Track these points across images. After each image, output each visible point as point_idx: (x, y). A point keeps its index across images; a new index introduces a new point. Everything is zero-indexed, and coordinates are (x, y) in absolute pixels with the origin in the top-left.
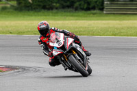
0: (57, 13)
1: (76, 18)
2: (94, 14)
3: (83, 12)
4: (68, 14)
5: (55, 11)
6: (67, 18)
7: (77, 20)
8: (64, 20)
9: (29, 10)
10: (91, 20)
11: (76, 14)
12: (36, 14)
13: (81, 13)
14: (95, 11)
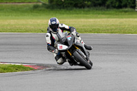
0: (89, 11)
1: (107, 16)
2: (126, 12)
3: (115, 9)
4: (100, 12)
5: (86, 9)
6: (99, 16)
7: (108, 18)
8: (95, 18)
9: (60, 9)
10: (122, 18)
11: (108, 12)
12: (68, 12)
13: (113, 11)
14: (127, 9)
